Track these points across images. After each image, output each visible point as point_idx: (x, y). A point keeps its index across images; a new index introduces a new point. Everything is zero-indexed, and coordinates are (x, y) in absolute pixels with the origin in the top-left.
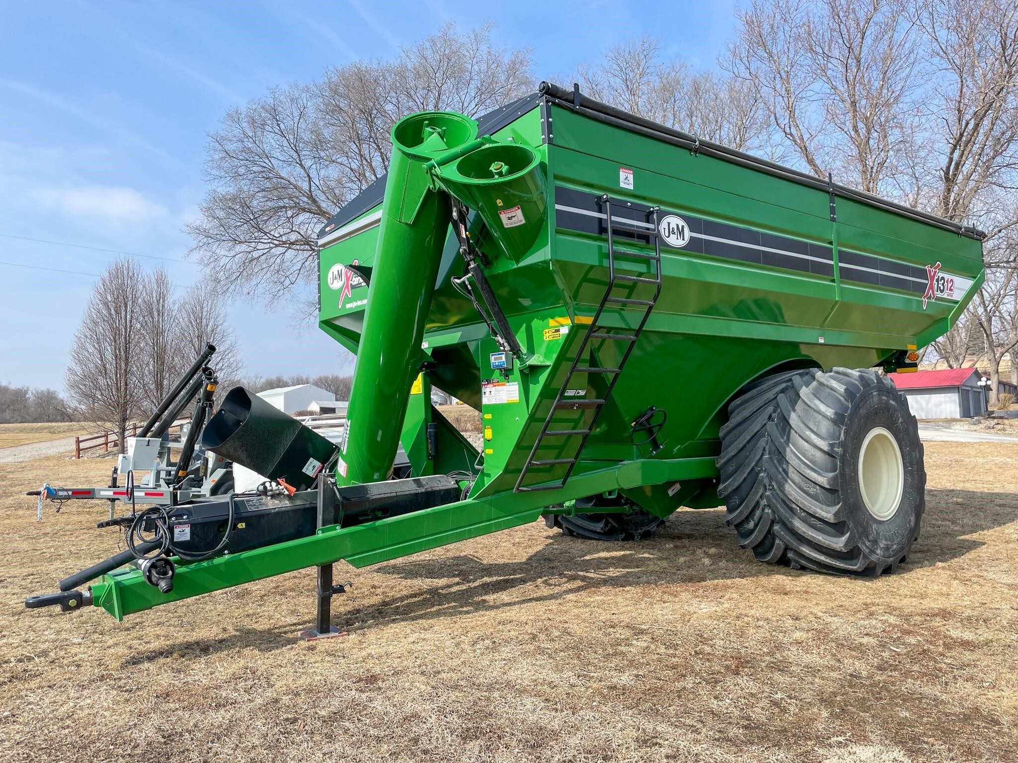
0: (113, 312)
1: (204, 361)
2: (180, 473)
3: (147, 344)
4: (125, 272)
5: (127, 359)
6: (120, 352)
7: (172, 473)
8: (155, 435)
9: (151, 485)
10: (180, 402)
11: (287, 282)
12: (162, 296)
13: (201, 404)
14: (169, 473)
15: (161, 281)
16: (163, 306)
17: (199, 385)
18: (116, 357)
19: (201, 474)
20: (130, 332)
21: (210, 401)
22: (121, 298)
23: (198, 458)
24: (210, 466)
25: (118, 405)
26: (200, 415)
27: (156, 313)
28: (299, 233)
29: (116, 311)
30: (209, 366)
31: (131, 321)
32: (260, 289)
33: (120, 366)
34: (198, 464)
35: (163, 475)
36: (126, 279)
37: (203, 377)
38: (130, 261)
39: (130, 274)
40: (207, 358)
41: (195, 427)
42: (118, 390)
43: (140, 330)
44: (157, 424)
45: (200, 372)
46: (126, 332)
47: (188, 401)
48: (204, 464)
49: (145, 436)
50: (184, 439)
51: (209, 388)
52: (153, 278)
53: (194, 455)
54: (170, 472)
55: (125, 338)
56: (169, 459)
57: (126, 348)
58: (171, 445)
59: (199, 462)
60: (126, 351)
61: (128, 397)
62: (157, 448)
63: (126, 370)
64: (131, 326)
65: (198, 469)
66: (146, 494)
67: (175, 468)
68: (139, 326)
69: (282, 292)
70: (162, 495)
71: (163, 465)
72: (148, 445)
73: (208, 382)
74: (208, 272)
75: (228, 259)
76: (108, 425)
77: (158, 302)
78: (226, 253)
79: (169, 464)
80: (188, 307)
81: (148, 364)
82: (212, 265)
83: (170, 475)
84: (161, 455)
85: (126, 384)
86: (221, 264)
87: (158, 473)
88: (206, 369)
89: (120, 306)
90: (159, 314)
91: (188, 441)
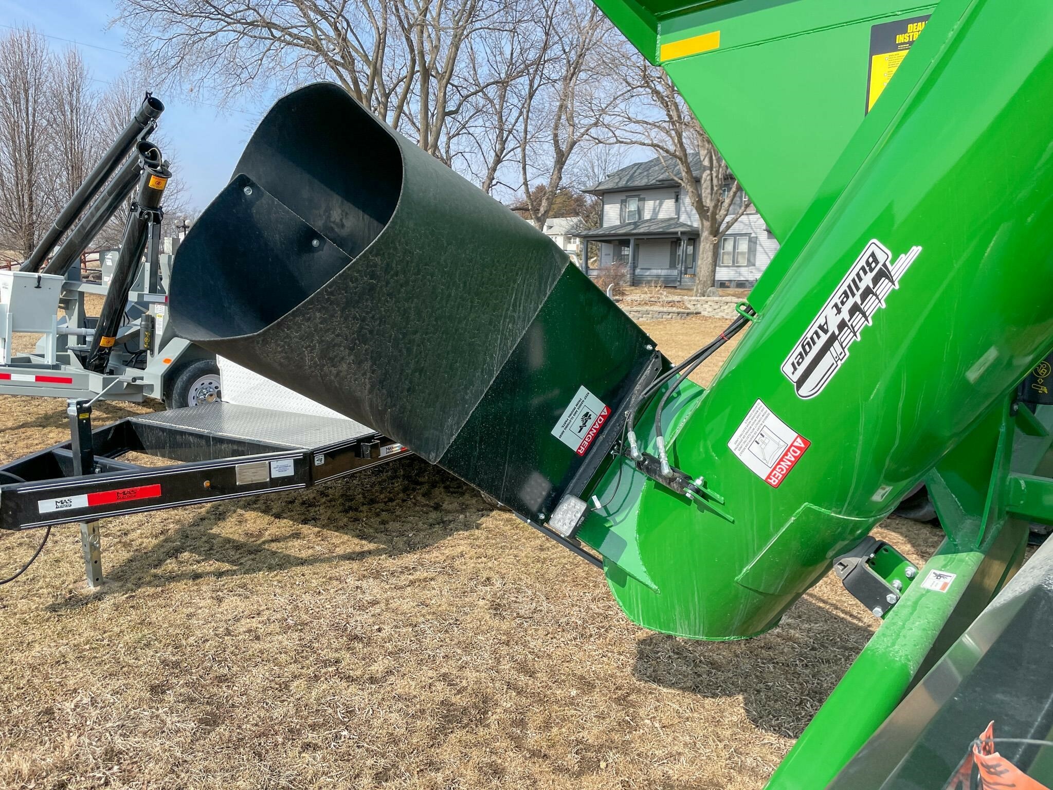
0: (9, 101)
1: (141, 130)
2: (103, 342)
3: (57, 148)
4: (25, 46)
5: (30, 164)
6: (20, 156)
7: (87, 339)
8: (52, 270)
9: (49, 360)
10: (97, 209)
11: (244, 76)
12: (75, 88)
13: (137, 214)
14: (82, 339)
15: (74, 65)
16: (78, 99)
17: (132, 177)
18: (15, 162)
19: (143, 346)
20: (33, 129)
21: (156, 209)
22: (19, 83)
23: (136, 313)
24: (159, 331)
25: (21, 227)
26: (137, 234)
27: (67, 107)
28: (258, 13)
29: (15, 103)
30: (150, 139)
31: (34, 115)
32: (208, 82)
33: (22, 174)
34: (137, 324)
35: (72, 341)
36: (25, 56)
37: (141, 160)
38: (31, 31)
39: (32, 49)
40: (146, 123)
41: (127, 258)
42: (21, 205)
43: (46, 129)
44: (57, 249)
45: (134, 149)
46: (27, 128)
47: (113, 208)
48: (146, 327)
49: (35, 270)
50: (108, 279)
51: (152, 183)
52: (64, 62)
53: (126, 310)
54: (85, 337)
55: (27, 137)
56: (82, 313)
57: (29, 152)
58: (84, 287)
59: (138, 321)
60: (29, 154)
61: (34, 217)
62: (58, 294)
63: (29, 181)
64: (34, 121)
65: (136, 334)
66: (38, 379)
67: (93, 331)
68: (44, 122)
69: (238, 88)
70: (69, 381)
71: (72, 324)
72: (38, 287)
73: (149, 170)
74: (136, 59)
75: (162, 43)
76: (10, 253)
77: (71, 93)
78: (159, 35)
79: (84, 322)
80: (110, 106)
81: (59, 176)
82: (141, 50)
83: (85, 343)
84: (66, 304)
85: (31, 199)
86: (154, 49)
87: (62, 340)
88: (145, 147)
89: (18, 93)
90: (72, 111)
91: (114, 282)
